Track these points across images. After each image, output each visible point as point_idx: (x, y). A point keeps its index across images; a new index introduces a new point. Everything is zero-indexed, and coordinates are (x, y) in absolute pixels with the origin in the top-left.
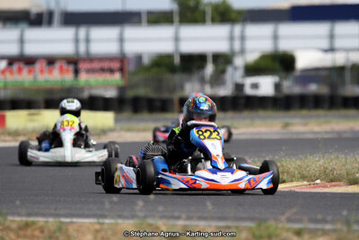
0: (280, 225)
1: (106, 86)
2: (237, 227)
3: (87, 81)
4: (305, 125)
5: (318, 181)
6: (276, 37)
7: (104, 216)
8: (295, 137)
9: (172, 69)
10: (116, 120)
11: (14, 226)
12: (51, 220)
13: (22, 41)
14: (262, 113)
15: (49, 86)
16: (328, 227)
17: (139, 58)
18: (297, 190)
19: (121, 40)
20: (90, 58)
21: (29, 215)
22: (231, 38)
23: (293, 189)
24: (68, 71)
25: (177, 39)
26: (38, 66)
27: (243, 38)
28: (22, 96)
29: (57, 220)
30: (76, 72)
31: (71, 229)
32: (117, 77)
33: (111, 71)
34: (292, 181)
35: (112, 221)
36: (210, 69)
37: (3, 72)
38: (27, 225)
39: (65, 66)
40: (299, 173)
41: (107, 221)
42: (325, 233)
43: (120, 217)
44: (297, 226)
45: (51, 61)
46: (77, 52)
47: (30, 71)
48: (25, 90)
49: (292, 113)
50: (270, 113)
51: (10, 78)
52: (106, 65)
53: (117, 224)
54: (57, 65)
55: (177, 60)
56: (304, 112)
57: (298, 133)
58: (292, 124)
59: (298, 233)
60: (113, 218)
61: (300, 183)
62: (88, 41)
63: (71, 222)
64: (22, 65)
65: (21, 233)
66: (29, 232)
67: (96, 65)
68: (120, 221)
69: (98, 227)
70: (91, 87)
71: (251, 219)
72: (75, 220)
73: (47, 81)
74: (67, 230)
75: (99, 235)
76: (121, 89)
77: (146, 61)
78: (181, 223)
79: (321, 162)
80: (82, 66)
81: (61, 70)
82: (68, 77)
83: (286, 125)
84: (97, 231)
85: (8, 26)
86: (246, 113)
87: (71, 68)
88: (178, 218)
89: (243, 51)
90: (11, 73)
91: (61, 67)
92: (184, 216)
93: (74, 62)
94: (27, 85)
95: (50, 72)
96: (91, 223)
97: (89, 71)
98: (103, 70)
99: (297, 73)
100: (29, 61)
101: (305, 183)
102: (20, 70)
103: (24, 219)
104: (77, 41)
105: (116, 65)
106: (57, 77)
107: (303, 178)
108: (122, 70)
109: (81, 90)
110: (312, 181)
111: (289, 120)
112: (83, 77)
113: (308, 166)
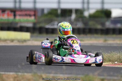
0: (95, 77)
1: (28, 22)
3: (19, 20)
4: (114, 41)
5: (116, 62)
6: (103, 3)
7: (20, 72)
8: (109, 45)
9: (57, 16)
10: (31, 36)
15: (2, 21)
17: (43, 10)
18: (107, 66)
19: (35, 2)
20: (21, 10)
22: (83, 3)
24: (11, 15)
25: (59, 3)
27: (88, 3)
30: (15, 16)
31: (4, 77)
32: (32, 18)
33: (30, 16)
34: (105, 62)
35: (22, 74)
36: (73, 16)
39: (10, 13)
40: (108, 59)
41: (20, 74)
43: (26, 72)
44: (102, 77)
45: (3, 10)
46: (15, 7)
49: (109, 36)
50: (99, 36)
54: (6, 12)
55: (59, 12)
56: (114, 36)
57: (110, 44)
59: (103, 80)
60: (23, 72)
61: (108, 63)
62: (20, 2)
63: (5, 74)
67: (24, 13)
68: (26, 74)
69: (16, 76)
70: (21, 22)
71: (83, 74)
72: (6, 73)
73: (1, 19)
74: (2, 77)
75: (16, 79)
76: (35, 24)
77: (46, 12)
79: (118, 55)
80: (18, 13)
81: (8, 15)
82: (11, 18)
83: (105, 41)
84: (15, 77)
86: (89, 35)
87: (13, 14)
88: (50, 73)
89: (88, 8)
91: (8, 13)
92: (53, 72)
93: (14, 11)
95: (3, 15)
96: (13, 74)
97: (20, 15)
98: (26, 15)
99: (112, 19)
101: (111, 63)
104: (15, 2)
105: (32, 13)
106: (6, 18)
107: (110, 61)
108: (35, 15)
109: (17, 23)
110: (114, 62)
111: (107, 39)
112: (18, 18)
113: (112, 56)
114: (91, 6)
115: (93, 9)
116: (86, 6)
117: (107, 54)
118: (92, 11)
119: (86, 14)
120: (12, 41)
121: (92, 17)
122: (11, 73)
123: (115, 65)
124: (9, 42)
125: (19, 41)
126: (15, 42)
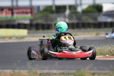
1: (25, 19)
3: (17, 17)
5: (107, 55)
7: (16, 69)
8: (101, 39)
9: (52, 12)
10: (28, 33)
14: (89, 29)
15: (1, 19)
17: (38, 7)
18: (98, 59)
20: (18, 8)
30: (13, 13)
31: (2, 74)
32: (29, 15)
33: (27, 13)
36: (68, 12)
40: (100, 52)
41: (16, 71)
42: (105, 74)
44: (93, 72)
45: (2, 9)
46: (13, 6)
49: (101, 29)
50: (92, 29)
52: (25, 10)
54: (5, 11)
55: (54, 8)
58: (100, 34)
59: (93, 74)
60: (19, 69)
61: (100, 56)
62: (17, 0)
63: (3, 72)
67: (21, 11)
68: (22, 71)
69: (12, 73)
70: (18, 19)
71: (75, 69)
76: (31, 20)
77: (41, 9)
79: (109, 48)
80: (15, 11)
82: (9, 16)
83: (98, 34)
84: (12, 75)
86: (82, 30)
87: (10, 12)
93: (11, 9)
95: (2, 14)
96: (10, 72)
97: (18, 13)
98: (23, 13)
99: (103, 13)
101: (102, 56)
105: (29, 11)
106: (4, 16)
107: (101, 54)
108: (31, 12)
109: (15, 21)
110: (105, 55)
112: (15, 16)
113: (104, 49)
114: (83, 2)
115: (85, 4)
116: (78, 2)
117: (98, 47)
118: (85, 7)
119: (79, 9)
120: (10, 38)
121: (85, 12)
122: (8, 71)
123: (106, 58)
124: (7, 39)
125: (17, 38)
126: (13, 38)
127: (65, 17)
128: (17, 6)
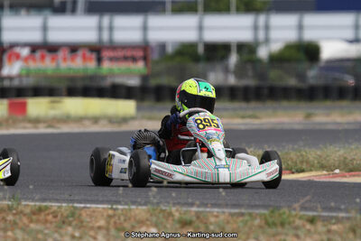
0: (294, 213)
1: (130, 74)
2: (250, 214)
3: (110, 69)
4: (328, 115)
5: (337, 171)
6: (300, 27)
7: (118, 202)
8: (318, 127)
9: (196, 58)
10: (139, 108)
11: (27, 211)
12: (64, 205)
13: (45, 28)
14: (285, 103)
15: (72, 73)
16: (342, 215)
17: (163, 46)
18: (316, 179)
19: (145, 28)
20: (113, 47)
21: (44, 200)
22: (256, 28)
23: (311, 179)
24: (91, 59)
25: (201, 28)
26: (61, 54)
27: (267, 28)
28: (43, 83)
29: (71, 205)
30: (99, 60)
32: (140, 66)
33: (134, 59)
34: (311, 170)
35: (126, 207)
36: (233, 59)
37: (26, 59)
38: (40, 210)
39: (88, 54)
40: (319, 163)
41: (120, 207)
42: (339, 220)
43: (134, 203)
44: (311, 214)
45: (74, 48)
46: (100, 40)
47: (53, 59)
48: (47, 77)
49: (315, 104)
50: (293, 103)
51: (33, 65)
52: (129, 53)
53: (130, 210)
54: (80, 53)
55: (201, 50)
56: (328, 103)
57: (320, 124)
58: (315, 115)
59: (312, 221)
60: (126, 204)
61: (319, 173)
62: (111, 29)
63: (84, 208)
64: (45, 52)
65: (34, 217)
66: (42, 217)
67: (120, 53)
68: (133, 207)
69: (111, 212)
70: (112, 74)
71: (265, 207)
72: (88, 205)
73: (70, 69)
74: (80, 215)
75: (112, 221)
76: (145, 78)
77: (170, 50)
78: (194, 209)
79: (342, 152)
80: (106, 54)
81: (84, 58)
82: (92, 65)
83: (308, 116)
85: (33, 13)
86: (269, 104)
87: (94, 56)
88: (192, 205)
89: (267, 41)
90: (34, 60)
91: (84, 55)
92: (198, 202)
93: (97, 50)
94: (49, 72)
95: (73, 59)
96: (104, 208)
97: (112, 59)
98: (125, 59)
99: (322, 64)
100: (52, 49)
101: (325, 172)
102: (43, 57)
103: (38, 204)
104: (100, 28)
105: (140, 54)
106: (80, 65)
107: (322, 167)
108: (145, 58)
109: (103, 78)
110: (331, 171)
111: (313, 111)
112: (106, 65)
113: (328, 156)
114: (274, 34)
115: (277, 41)
116: (261, 35)
117: (314, 150)
118: (276, 47)
119: (263, 53)
120: (96, 120)
121: (276, 60)
123: (334, 177)
124: (87, 123)
125: (112, 120)
126: (103, 122)
127: (226, 70)
128: (111, 40)
